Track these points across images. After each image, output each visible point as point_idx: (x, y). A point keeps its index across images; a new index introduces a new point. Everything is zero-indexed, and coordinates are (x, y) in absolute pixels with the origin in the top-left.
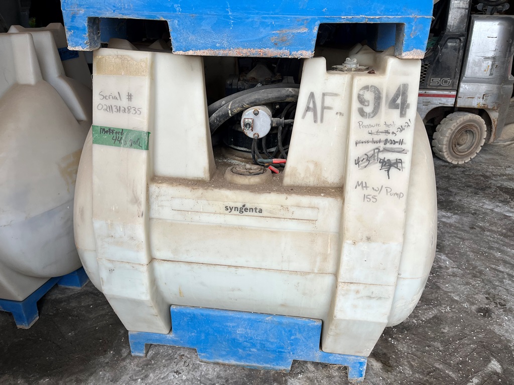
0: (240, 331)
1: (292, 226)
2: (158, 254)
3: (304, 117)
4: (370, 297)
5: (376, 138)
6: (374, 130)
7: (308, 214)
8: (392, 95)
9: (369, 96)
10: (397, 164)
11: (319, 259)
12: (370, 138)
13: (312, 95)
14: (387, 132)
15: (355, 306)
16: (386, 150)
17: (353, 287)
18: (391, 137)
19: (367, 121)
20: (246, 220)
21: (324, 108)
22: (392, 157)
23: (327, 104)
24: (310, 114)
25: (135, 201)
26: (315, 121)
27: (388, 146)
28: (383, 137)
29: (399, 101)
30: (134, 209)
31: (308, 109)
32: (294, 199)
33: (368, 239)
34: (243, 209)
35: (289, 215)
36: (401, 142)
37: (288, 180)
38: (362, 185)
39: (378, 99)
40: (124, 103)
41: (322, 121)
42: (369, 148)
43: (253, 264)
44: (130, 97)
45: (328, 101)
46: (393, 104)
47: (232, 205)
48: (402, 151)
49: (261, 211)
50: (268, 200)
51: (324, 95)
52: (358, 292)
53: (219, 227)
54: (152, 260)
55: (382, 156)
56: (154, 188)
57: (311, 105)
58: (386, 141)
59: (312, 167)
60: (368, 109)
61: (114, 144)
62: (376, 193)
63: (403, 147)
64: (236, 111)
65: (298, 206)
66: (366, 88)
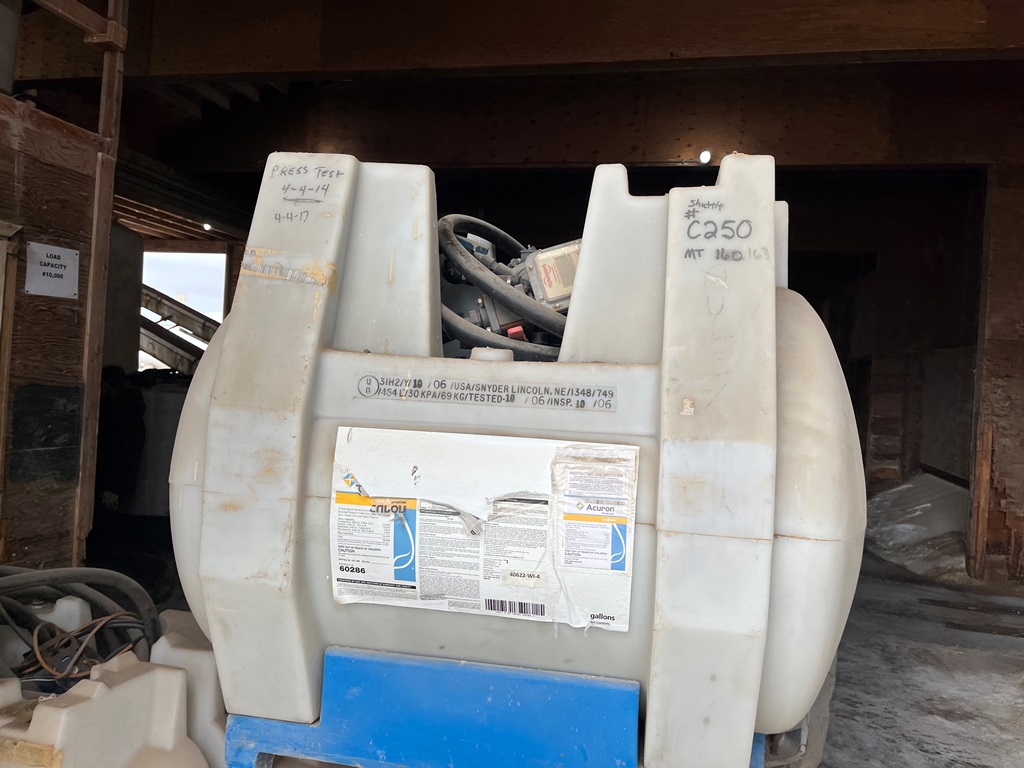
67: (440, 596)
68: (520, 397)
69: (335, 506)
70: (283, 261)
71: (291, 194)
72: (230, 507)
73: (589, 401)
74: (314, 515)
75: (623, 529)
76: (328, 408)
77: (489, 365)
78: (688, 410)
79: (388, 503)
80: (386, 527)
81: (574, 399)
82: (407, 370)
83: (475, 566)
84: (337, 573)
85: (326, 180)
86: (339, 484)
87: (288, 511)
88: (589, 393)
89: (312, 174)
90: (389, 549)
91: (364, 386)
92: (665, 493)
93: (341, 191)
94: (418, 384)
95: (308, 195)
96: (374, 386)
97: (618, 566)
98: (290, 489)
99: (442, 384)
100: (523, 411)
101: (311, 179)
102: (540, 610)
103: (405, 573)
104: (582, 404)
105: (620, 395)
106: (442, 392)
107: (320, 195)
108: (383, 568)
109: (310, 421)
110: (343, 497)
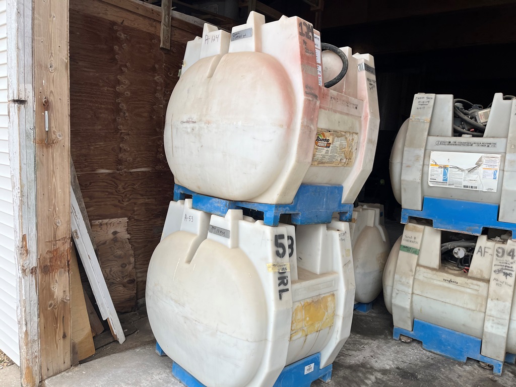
0: (444, 336)
1: (469, 291)
2: (415, 292)
3: (477, 253)
4: (498, 324)
5: (502, 265)
6: (502, 262)
7: (476, 287)
8: (509, 251)
9: (500, 251)
10: (510, 275)
11: (479, 305)
12: (500, 264)
13: (481, 247)
14: (506, 263)
15: (492, 327)
16: (505, 269)
17: (491, 318)
18: (507, 265)
19: (499, 259)
20: (451, 286)
21: (485, 252)
22: (508, 272)
23: (486, 251)
24: (479, 253)
25: (411, 271)
26: (481, 256)
27: (507, 268)
28: (505, 265)
29: (511, 254)
30: (411, 273)
31: (479, 251)
32: (470, 281)
33: (497, 299)
34: (450, 281)
35: (469, 287)
36: (512, 267)
37: (469, 274)
38: (496, 280)
39: (504, 251)
40: (413, 240)
41: (484, 256)
42: (500, 267)
43: (452, 302)
44: (415, 238)
45: (486, 250)
46: (509, 254)
47: (445, 279)
48: (512, 271)
49: (457, 283)
50: (461, 280)
51: (485, 248)
52: (493, 320)
53: (440, 286)
54: (413, 293)
55: (504, 271)
56: (418, 268)
57: (480, 250)
58: (506, 266)
59: (479, 271)
60: (500, 255)
61: (407, 252)
62: (501, 283)
63: (512, 269)
64: (451, 248)
65: (472, 284)
66: (499, 248)
67: (453, 185)
68: (474, 145)
69: (430, 167)
70: (419, 118)
71: (420, 103)
72: (408, 166)
73: (490, 145)
74: (426, 168)
75: (496, 171)
76: (429, 147)
77: (466, 138)
78: (513, 147)
79: (442, 166)
80: (442, 171)
81: (487, 145)
82: (447, 139)
83: (462, 179)
84: (429, 180)
85: (429, 100)
86: (431, 162)
87: (421, 167)
88: (490, 144)
89: (425, 99)
90: (442, 175)
91: (437, 143)
92: (506, 163)
93: (432, 102)
94: (450, 142)
95: (424, 103)
96: (439, 143)
97: (494, 178)
98: (422, 163)
99: (455, 142)
100: (474, 147)
101: (425, 100)
102: (476, 187)
103: (445, 180)
104: (488, 146)
105: (497, 144)
106: (455, 144)
107: (427, 103)
108: (441, 179)
109: (425, 150)
110: (432, 165)
